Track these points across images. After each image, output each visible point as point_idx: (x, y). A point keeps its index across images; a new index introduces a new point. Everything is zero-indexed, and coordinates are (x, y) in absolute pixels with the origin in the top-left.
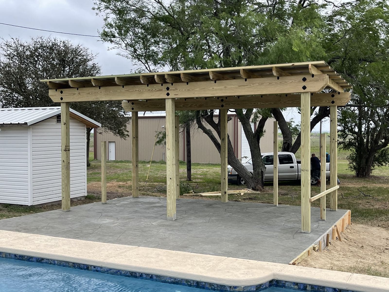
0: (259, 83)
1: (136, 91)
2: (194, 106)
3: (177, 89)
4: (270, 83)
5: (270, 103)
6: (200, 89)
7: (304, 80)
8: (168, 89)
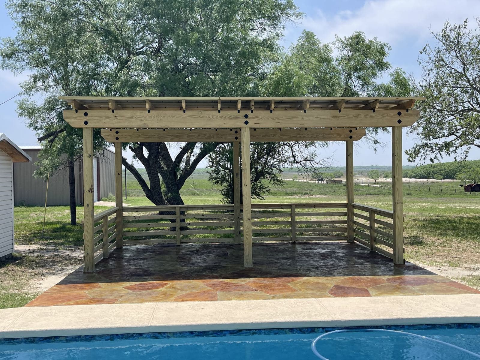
0: (353, 115)
1: (203, 117)
2: (202, 137)
3: (258, 118)
4: (365, 116)
5: (289, 136)
6: (286, 119)
7: (399, 114)
8: (246, 116)
